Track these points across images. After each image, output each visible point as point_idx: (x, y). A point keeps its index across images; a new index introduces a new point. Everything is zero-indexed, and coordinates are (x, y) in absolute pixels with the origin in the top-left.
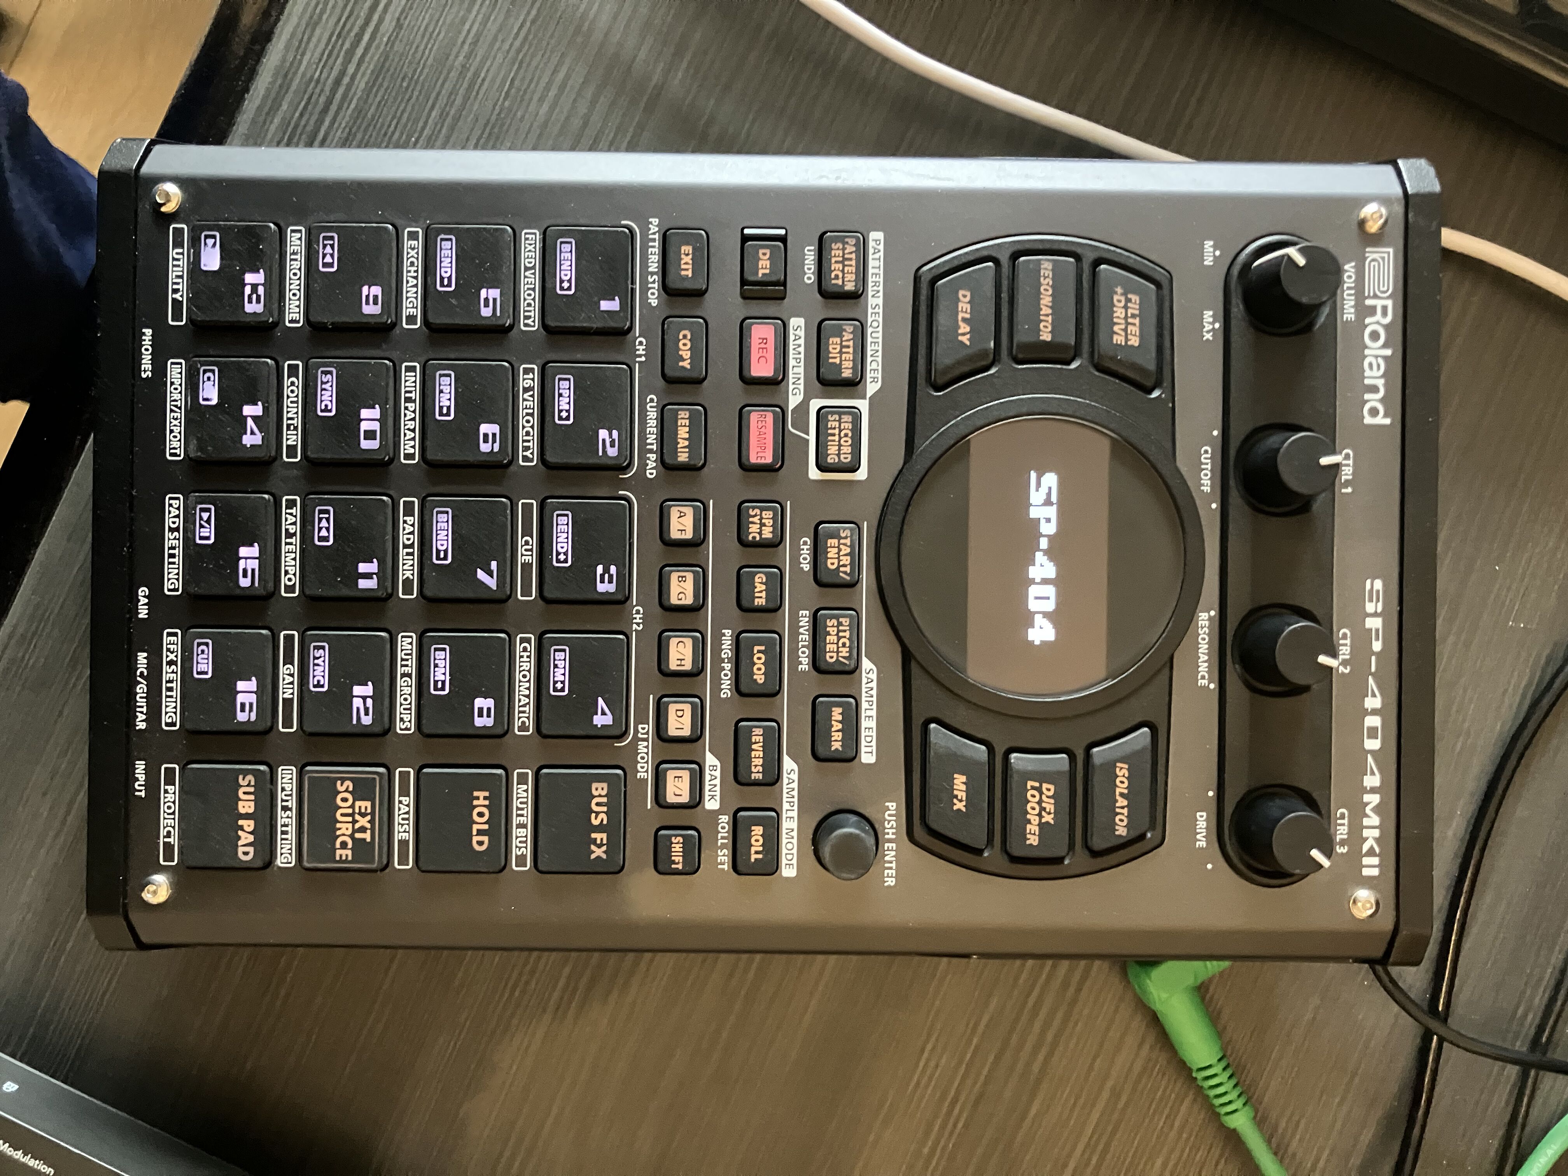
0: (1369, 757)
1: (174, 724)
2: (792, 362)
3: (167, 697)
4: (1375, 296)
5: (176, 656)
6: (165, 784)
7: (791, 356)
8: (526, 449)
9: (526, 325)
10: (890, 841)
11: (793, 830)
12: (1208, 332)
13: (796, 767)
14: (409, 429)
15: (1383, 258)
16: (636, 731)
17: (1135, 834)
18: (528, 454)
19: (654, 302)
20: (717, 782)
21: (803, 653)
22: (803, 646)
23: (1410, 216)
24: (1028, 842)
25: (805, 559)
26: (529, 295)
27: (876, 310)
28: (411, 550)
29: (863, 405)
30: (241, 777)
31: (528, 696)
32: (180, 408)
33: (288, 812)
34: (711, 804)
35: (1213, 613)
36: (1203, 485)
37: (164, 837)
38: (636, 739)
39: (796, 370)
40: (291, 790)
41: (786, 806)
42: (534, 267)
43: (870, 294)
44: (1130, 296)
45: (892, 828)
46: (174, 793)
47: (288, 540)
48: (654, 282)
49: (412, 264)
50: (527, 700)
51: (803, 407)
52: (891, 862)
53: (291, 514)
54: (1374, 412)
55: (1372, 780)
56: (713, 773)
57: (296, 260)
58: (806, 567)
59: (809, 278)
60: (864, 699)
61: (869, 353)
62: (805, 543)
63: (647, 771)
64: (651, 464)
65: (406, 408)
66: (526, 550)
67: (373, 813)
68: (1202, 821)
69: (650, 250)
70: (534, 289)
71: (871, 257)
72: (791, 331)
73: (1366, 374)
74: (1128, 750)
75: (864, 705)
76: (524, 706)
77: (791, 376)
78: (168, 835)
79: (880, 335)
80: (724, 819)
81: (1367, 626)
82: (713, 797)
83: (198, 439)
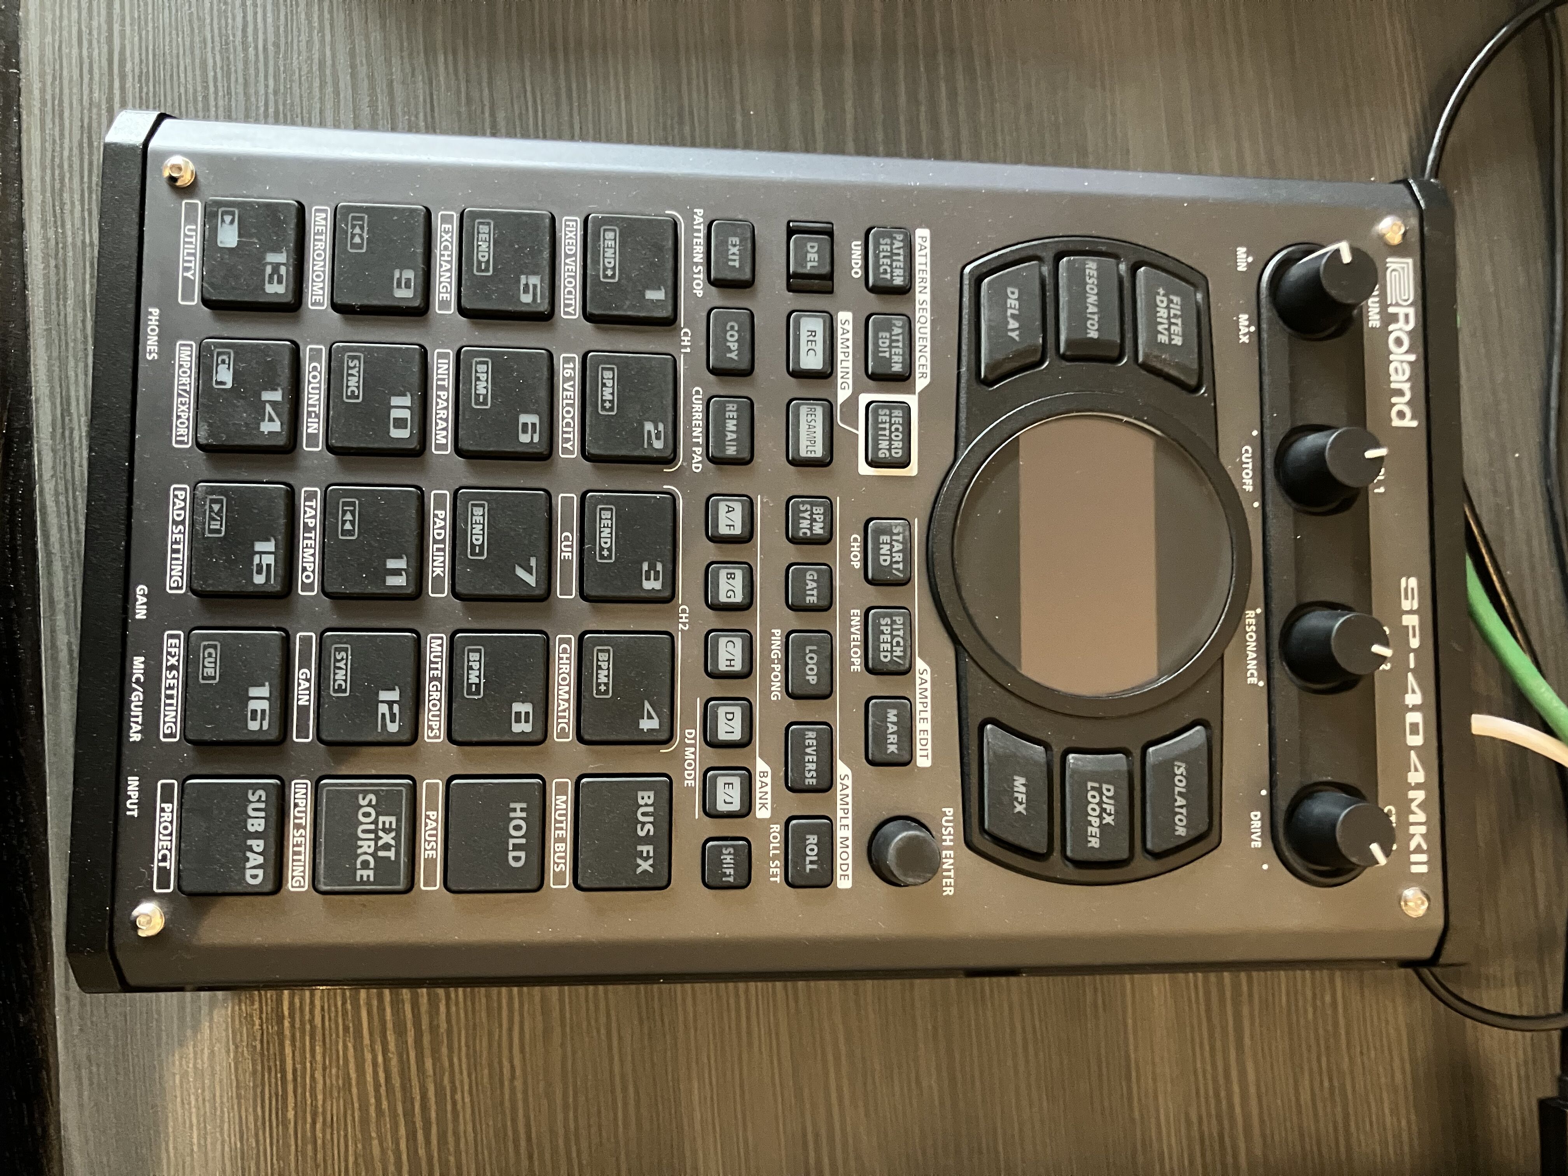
0: (1413, 753)
1: (172, 735)
2: (840, 356)
3: (166, 705)
4: (1397, 305)
5: (178, 661)
6: (163, 801)
7: (839, 350)
8: (567, 440)
9: (566, 313)
10: (948, 848)
11: (847, 839)
12: (1245, 335)
13: (849, 773)
14: (441, 419)
15: (1403, 268)
16: (683, 737)
17: (1194, 833)
18: (568, 445)
19: (699, 293)
20: (768, 789)
21: (856, 653)
22: (855, 646)
23: (1426, 229)
24: (1090, 845)
25: (856, 556)
26: (570, 282)
27: (924, 306)
28: (442, 546)
29: (912, 401)
30: (250, 792)
31: (568, 701)
32: (189, 393)
33: (302, 831)
34: (762, 813)
35: (1259, 611)
36: (1245, 484)
37: (159, 861)
38: (683, 745)
39: (845, 364)
40: (306, 806)
41: (840, 813)
42: (575, 255)
43: (918, 289)
44: (1172, 297)
45: (949, 834)
46: (172, 812)
47: (306, 535)
48: (699, 273)
49: (446, 248)
50: (567, 705)
51: (853, 401)
52: (949, 870)
53: (311, 507)
54: (1401, 415)
55: (1416, 776)
56: (764, 779)
57: (321, 240)
58: (857, 564)
59: (856, 273)
60: (918, 700)
61: (918, 348)
62: (855, 540)
63: (695, 779)
64: (697, 458)
65: (438, 396)
66: (566, 546)
67: (398, 830)
68: (1256, 820)
69: (695, 240)
70: (574, 277)
71: (917, 253)
72: (839, 325)
73: (1392, 379)
74: (1185, 748)
75: (919, 707)
76: (564, 711)
77: (839, 370)
78: (164, 859)
79: (928, 330)
80: (776, 829)
81: (1404, 623)
82: (764, 805)
83: (210, 425)
